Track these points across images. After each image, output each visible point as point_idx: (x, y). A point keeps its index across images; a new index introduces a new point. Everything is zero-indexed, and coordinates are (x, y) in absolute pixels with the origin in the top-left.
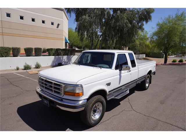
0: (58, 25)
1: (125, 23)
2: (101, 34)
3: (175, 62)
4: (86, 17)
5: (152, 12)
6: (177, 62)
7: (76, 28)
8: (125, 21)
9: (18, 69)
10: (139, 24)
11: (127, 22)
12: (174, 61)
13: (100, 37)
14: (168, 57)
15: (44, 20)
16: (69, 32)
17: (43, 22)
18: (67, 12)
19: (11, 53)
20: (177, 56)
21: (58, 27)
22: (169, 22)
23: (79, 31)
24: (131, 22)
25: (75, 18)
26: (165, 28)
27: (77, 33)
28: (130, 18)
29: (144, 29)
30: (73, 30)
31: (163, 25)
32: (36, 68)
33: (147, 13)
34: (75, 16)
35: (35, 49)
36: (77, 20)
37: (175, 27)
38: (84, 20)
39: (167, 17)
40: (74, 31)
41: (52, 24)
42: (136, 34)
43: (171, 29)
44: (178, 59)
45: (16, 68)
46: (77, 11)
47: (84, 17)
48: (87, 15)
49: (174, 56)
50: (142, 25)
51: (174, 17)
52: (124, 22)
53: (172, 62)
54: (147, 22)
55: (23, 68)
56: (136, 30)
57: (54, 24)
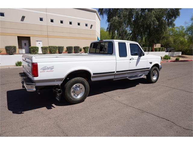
0: (92, 26)
1: (153, 21)
2: (131, 32)
4: (116, 18)
7: (108, 28)
11: (154, 19)
13: (130, 35)
15: (79, 22)
16: (101, 32)
17: (79, 24)
18: (100, 15)
19: (58, 51)
21: (91, 28)
23: (109, 31)
25: (107, 19)
27: (108, 32)
28: (159, 15)
29: (174, 25)
30: (105, 29)
34: (107, 17)
35: (75, 47)
36: (109, 21)
38: (114, 21)
40: (106, 31)
41: (86, 25)
42: (164, 31)
46: (108, 13)
47: (114, 18)
48: (117, 16)
52: (151, 20)
56: (165, 26)
57: (88, 25)
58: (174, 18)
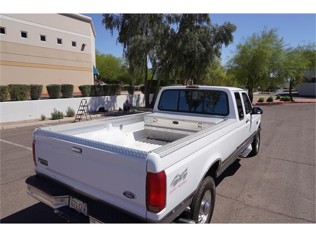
0: (84, 45)
1: (197, 46)
3: (263, 101)
4: (143, 38)
5: (234, 30)
6: (265, 102)
8: (197, 43)
9: (43, 119)
10: (214, 47)
11: (199, 44)
12: (261, 100)
14: (254, 93)
15: (60, 38)
17: (59, 41)
18: (107, 28)
19: (29, 94)
20: (262, 93)
21: (82, 49)
22: (254, 44)
24: (204, 44)
26: (250, 53)
28: (203, 38)
31: (247, 47)
32: (69, 117)
33: (226, 32)
34: (118, 34)
37: (263, 52)
39: (251, 36)
41: (74, 44)
43: (258, 54)
44: (266, 97)
45: (40, 118)
47: (139, 37)
48: (144, 35)
49: (258, 93)
50: (218, 47)
51: (260, 36)
52: (195, 44)
53: (258, 101)
54: (227, 44)
55: (50, 117)
56: (212, 55)
57: (77, 44)
58: (225, 44)
